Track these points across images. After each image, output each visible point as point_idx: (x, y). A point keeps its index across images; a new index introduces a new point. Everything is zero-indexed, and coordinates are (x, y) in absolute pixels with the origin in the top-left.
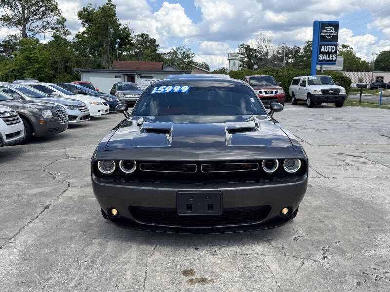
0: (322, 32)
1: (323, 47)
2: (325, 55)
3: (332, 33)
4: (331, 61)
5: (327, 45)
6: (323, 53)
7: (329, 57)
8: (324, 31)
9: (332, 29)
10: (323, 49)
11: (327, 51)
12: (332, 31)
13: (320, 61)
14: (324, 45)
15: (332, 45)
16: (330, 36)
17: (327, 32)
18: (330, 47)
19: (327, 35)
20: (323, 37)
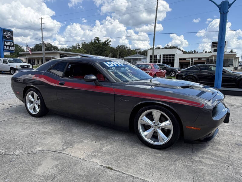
0: (4, 34)
1: (6, 42)
2: (7, 47)
3: (10, 35)
4: (11, 50)
5: (8, 42)
6: (6, 46)
7: (10, 48)
8: (5, 34)
9: (9, 33)
10: (6, 43)
11: (8, 45)
12: (9, 34)
13: (5, 50)
14: (7, 41)
15: (11, 42)
16: (9, 37)
17: (7, 35)
18: (10, 43)
19: (7, 36)
20: (5, 37)
